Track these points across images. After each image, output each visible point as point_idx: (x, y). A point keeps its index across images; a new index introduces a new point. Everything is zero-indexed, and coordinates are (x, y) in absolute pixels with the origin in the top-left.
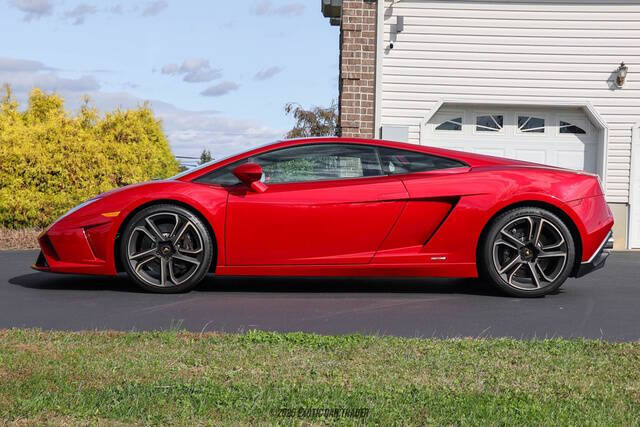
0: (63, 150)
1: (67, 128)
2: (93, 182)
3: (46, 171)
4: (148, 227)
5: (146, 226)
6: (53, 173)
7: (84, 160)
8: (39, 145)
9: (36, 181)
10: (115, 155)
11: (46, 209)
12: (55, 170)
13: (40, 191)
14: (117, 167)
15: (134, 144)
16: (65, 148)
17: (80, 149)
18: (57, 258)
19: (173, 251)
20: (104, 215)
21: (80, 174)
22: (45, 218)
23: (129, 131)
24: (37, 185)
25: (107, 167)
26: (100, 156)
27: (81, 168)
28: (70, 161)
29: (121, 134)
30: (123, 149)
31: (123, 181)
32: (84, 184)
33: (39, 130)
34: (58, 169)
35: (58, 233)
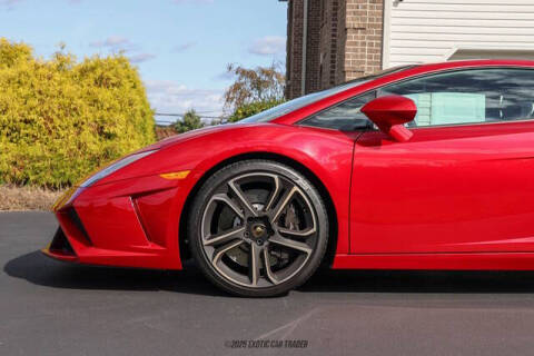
0: (37, 95)
1: (41, 71)
2: (73, 131)
3: (18, 119)
4: (231, 194)
5: (225, 191)
6: (26, 122)
7: (61, 107)
8: (10, 90)
9: (7, 130)
10: (95, 101)
11: (19, 163)
12: (29, 117)
13: (11, 141)
14: (98, 115)
15: (116, 89)
16: (40, 92)
17: (56, 93)
18: (89, 243)
19: (270, 232)
20: (164, 176)
21: (58, 122)
22: (18, 173)
23: (110, 74)
24: (8, 135)
25: (88, 114)
26: (80, 101)
27: (58, 115)
28: (46, 108)
29: (101, 78)
30: (104, 94)
31: (106, 130)
32: (62, 133)
33: (9, 73)
34: (33, 116)
35: (85, 204)
